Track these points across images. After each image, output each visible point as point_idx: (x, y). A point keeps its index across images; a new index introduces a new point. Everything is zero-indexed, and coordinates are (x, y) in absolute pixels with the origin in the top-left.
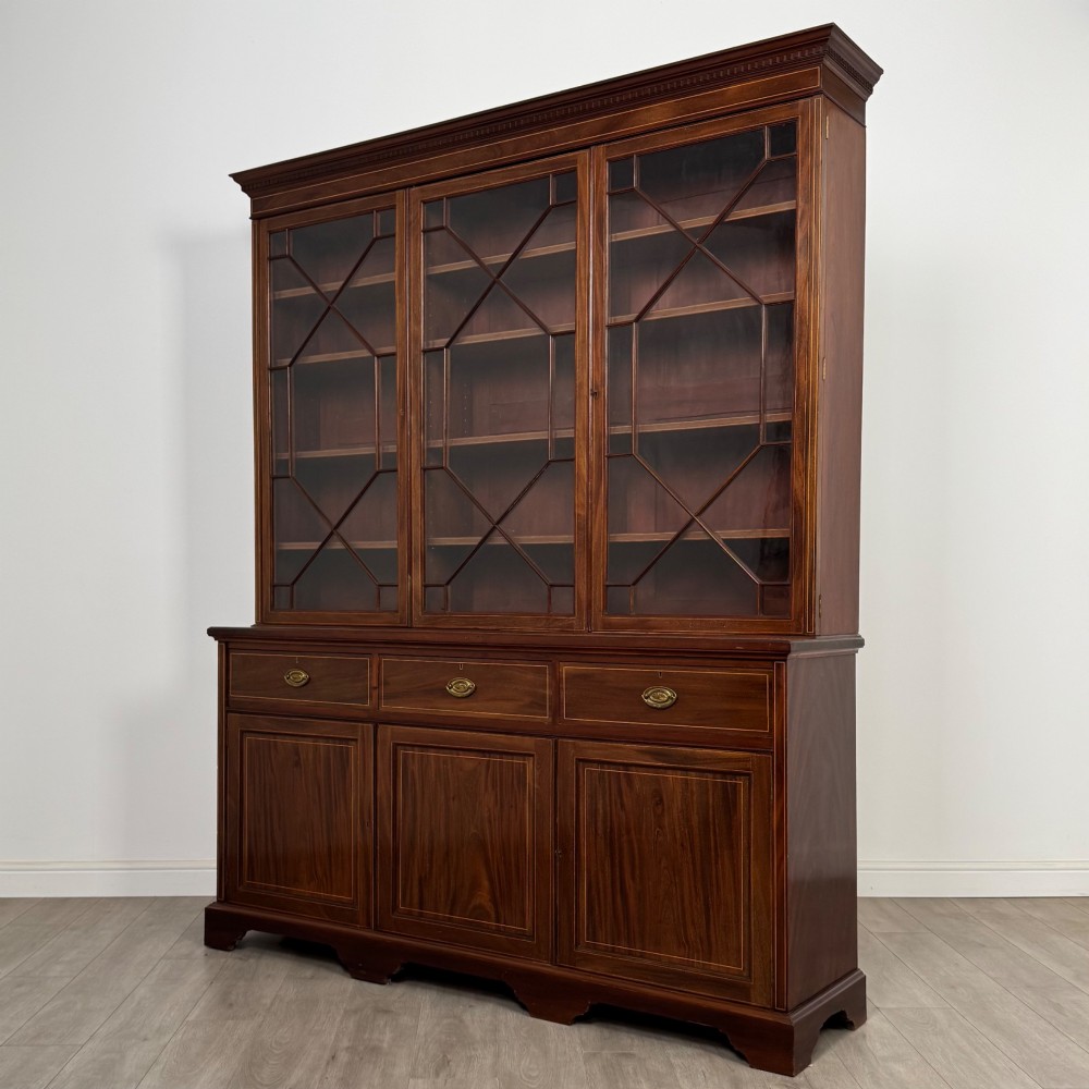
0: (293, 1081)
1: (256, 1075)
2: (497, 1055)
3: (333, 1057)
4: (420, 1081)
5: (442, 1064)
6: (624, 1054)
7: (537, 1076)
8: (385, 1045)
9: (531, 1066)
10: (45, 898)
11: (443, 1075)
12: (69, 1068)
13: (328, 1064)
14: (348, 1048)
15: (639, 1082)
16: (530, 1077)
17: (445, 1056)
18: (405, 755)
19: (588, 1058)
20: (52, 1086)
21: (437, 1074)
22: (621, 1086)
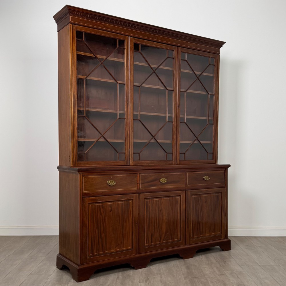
0: (108, 283)
1: (98, 282)
2: (161, 277)
3: (118, 277)
4: (142, 284)
5: (147, 280)
6: (194, 277)
7: (172, 283)
8: (131, 274)
9: (171, 280)
10: (34, 236)
11: (148, 282)
12: (49, 280)
13: (117, 279)
14: (121, 275)
15: (199, 284)
16: (171, 283)
17: (147, 277)
18: (147, 201)
19: (185, 278)
20: (45, 285)
21: (146, 282)
22: (195, 285)
